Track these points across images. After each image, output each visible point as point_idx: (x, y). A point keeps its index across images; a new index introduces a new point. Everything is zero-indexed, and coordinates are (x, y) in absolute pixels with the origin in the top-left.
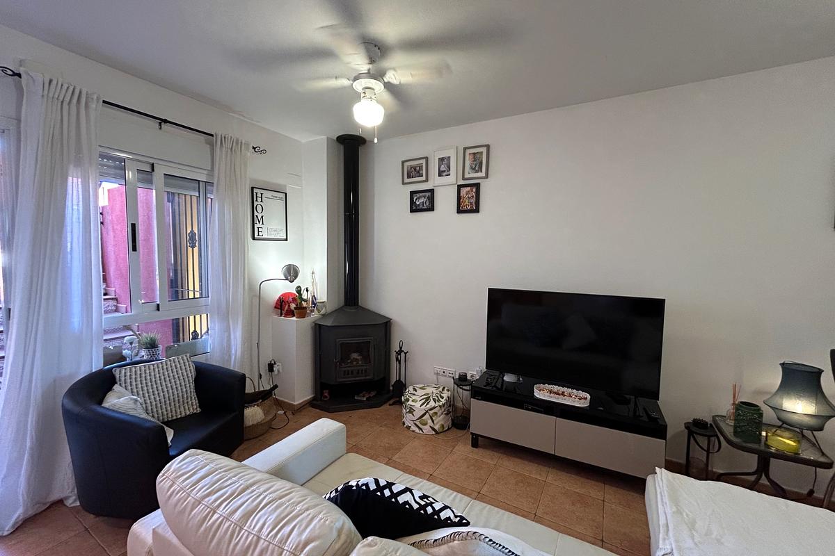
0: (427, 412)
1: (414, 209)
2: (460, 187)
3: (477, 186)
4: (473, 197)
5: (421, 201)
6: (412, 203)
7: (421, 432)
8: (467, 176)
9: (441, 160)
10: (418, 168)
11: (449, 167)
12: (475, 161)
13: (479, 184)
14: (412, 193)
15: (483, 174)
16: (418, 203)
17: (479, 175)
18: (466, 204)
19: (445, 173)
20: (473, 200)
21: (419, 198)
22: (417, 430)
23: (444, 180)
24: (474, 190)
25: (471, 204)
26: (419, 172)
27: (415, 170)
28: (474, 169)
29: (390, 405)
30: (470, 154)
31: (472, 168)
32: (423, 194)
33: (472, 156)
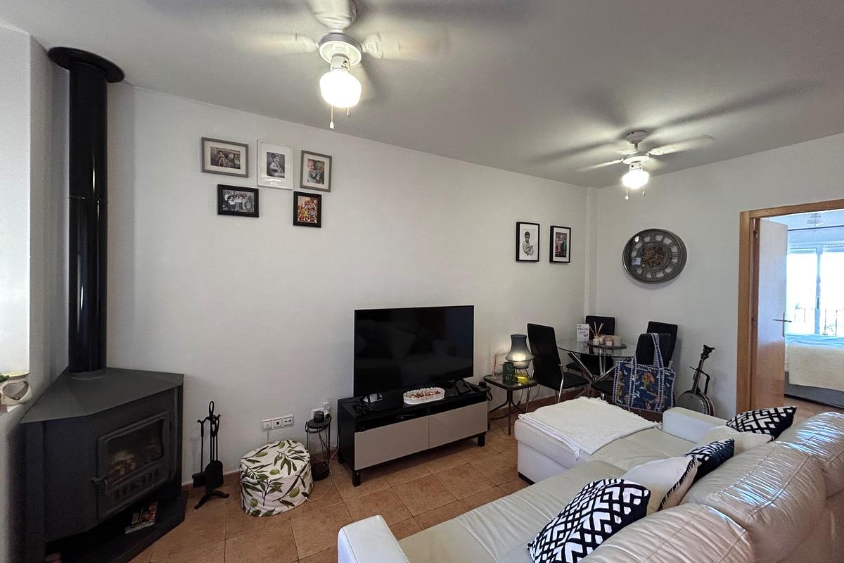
0: (299, 476)
1: (224, 209)
2: (297, 194)
3: (319, 197)
4: (314, 209)
5: (238, 201)
6: (221, 201)
7: (291, 507)
8: (305, 183)
9: (271, 156)
10: (231, 156)
11: (283, 168)
12: (315, 169)
13: (320, 196)
14: (221, 189)
15: (325, 186)
16: (232, 203)
17: (320, 186)
18: (305, 215)
19: (276, 174)
20: (314, 213)
21: (235, 196)
22: (285, 508)
23: (274, 181)
24: (315, 202)
25: (312, 216)
26: (232, 161)
27: (227, 156)
28: (315, 178)
29: (196, 508)
30: (309, 160)
31: (311, 176)
32: (242, 193)
33: (311, 164)
